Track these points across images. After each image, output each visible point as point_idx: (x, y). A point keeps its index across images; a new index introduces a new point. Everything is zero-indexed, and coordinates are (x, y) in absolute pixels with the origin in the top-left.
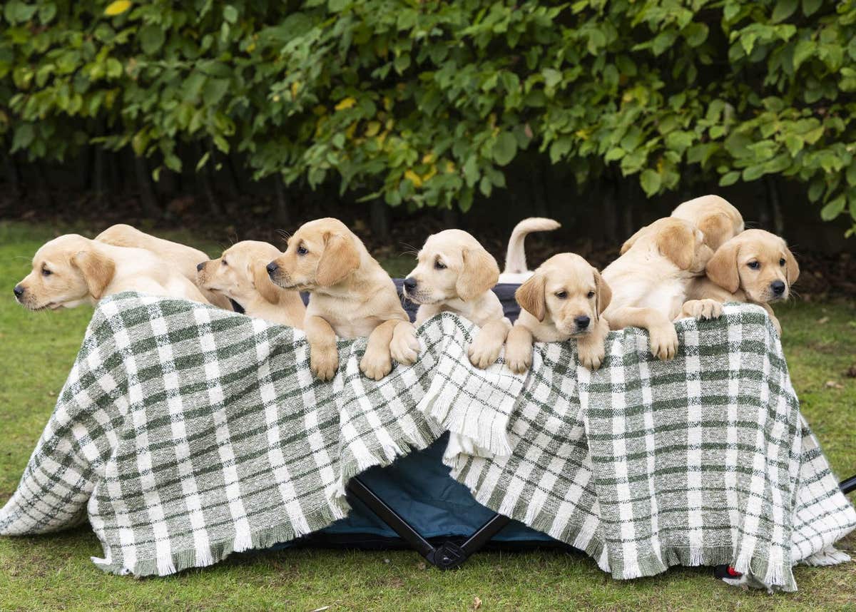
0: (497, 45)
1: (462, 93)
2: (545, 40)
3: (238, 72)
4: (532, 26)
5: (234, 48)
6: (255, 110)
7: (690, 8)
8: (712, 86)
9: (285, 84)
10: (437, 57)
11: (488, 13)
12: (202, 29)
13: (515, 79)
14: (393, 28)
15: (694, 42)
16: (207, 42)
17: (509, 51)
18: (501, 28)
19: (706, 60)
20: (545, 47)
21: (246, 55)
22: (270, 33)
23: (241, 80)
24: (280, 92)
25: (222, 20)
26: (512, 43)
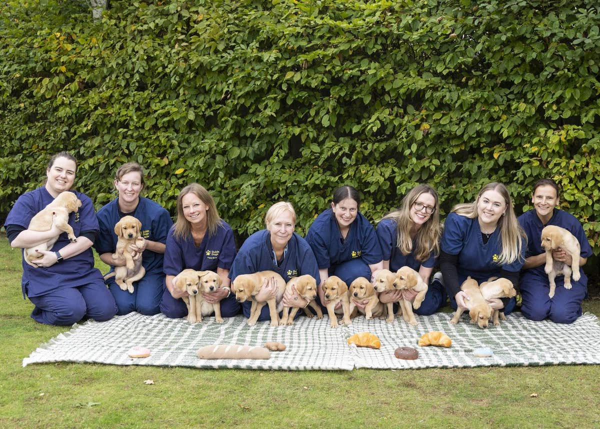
0: (316, 187)
1: (303, 204)
2: (333, 186)
3: (223, 194)
4: (328, 181)
5: (222, 186)
6: (229, 209)
7: (384, 176)
8: (391, 202)
9: (241, 200)
10: (294, 191)
11: (312, 176)
12: (210, 179)
13: (322, 199)
14: (279, 181)
15: (385, 188)
16: (212, 184)
17: (320, 189)
18: (318, 182)
19: (388, 193)
20: (333, 188)
21: (226, 189)
22: (236, 181)
23: (224, 197)
24: (239, 203)
25: (218, 177)
26: (322, 187)
